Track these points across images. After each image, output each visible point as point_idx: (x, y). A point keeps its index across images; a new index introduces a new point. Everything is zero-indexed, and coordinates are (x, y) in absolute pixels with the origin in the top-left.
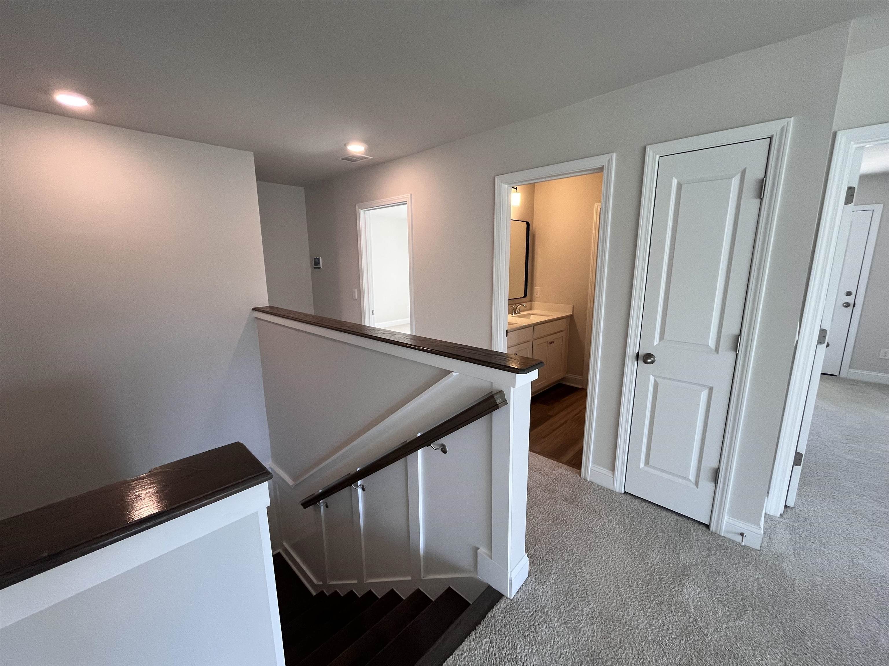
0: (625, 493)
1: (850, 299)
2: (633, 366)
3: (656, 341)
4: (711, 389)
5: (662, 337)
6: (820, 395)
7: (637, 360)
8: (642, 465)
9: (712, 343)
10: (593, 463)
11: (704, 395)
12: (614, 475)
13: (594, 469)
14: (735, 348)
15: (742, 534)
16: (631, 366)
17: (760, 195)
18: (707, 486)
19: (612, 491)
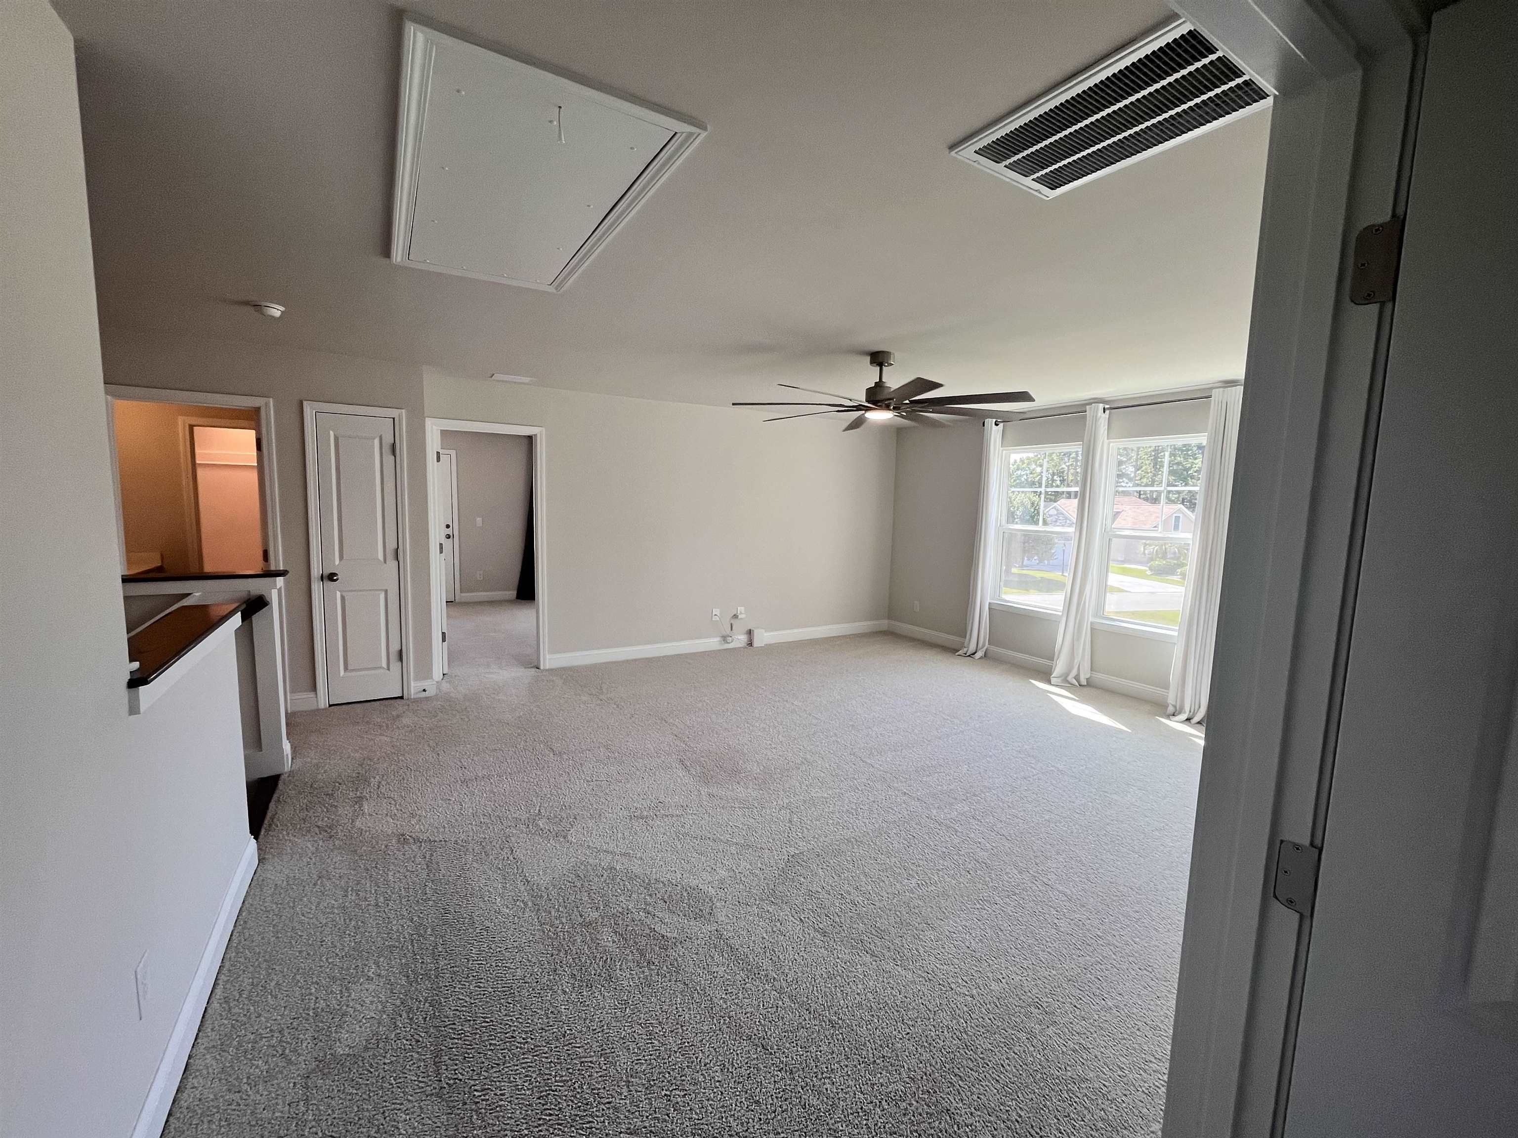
0: (330, 706)
1: (449, 531)
2: (319, 587)
3: (337, 562)
4: (386, 591)
5: (341, 557)
6: (448, 616)
7: (322, 580)
8: (342, 673)
9: (381, 557)
10: (290, 693)
11: (382, 596)
12: (316, 694)
13: (293, 698)
14: (397, 558)
15: (424, 690)
16: (317, 587)
17: (394, 452)
18: (395, 666)
19: (318, 710)
